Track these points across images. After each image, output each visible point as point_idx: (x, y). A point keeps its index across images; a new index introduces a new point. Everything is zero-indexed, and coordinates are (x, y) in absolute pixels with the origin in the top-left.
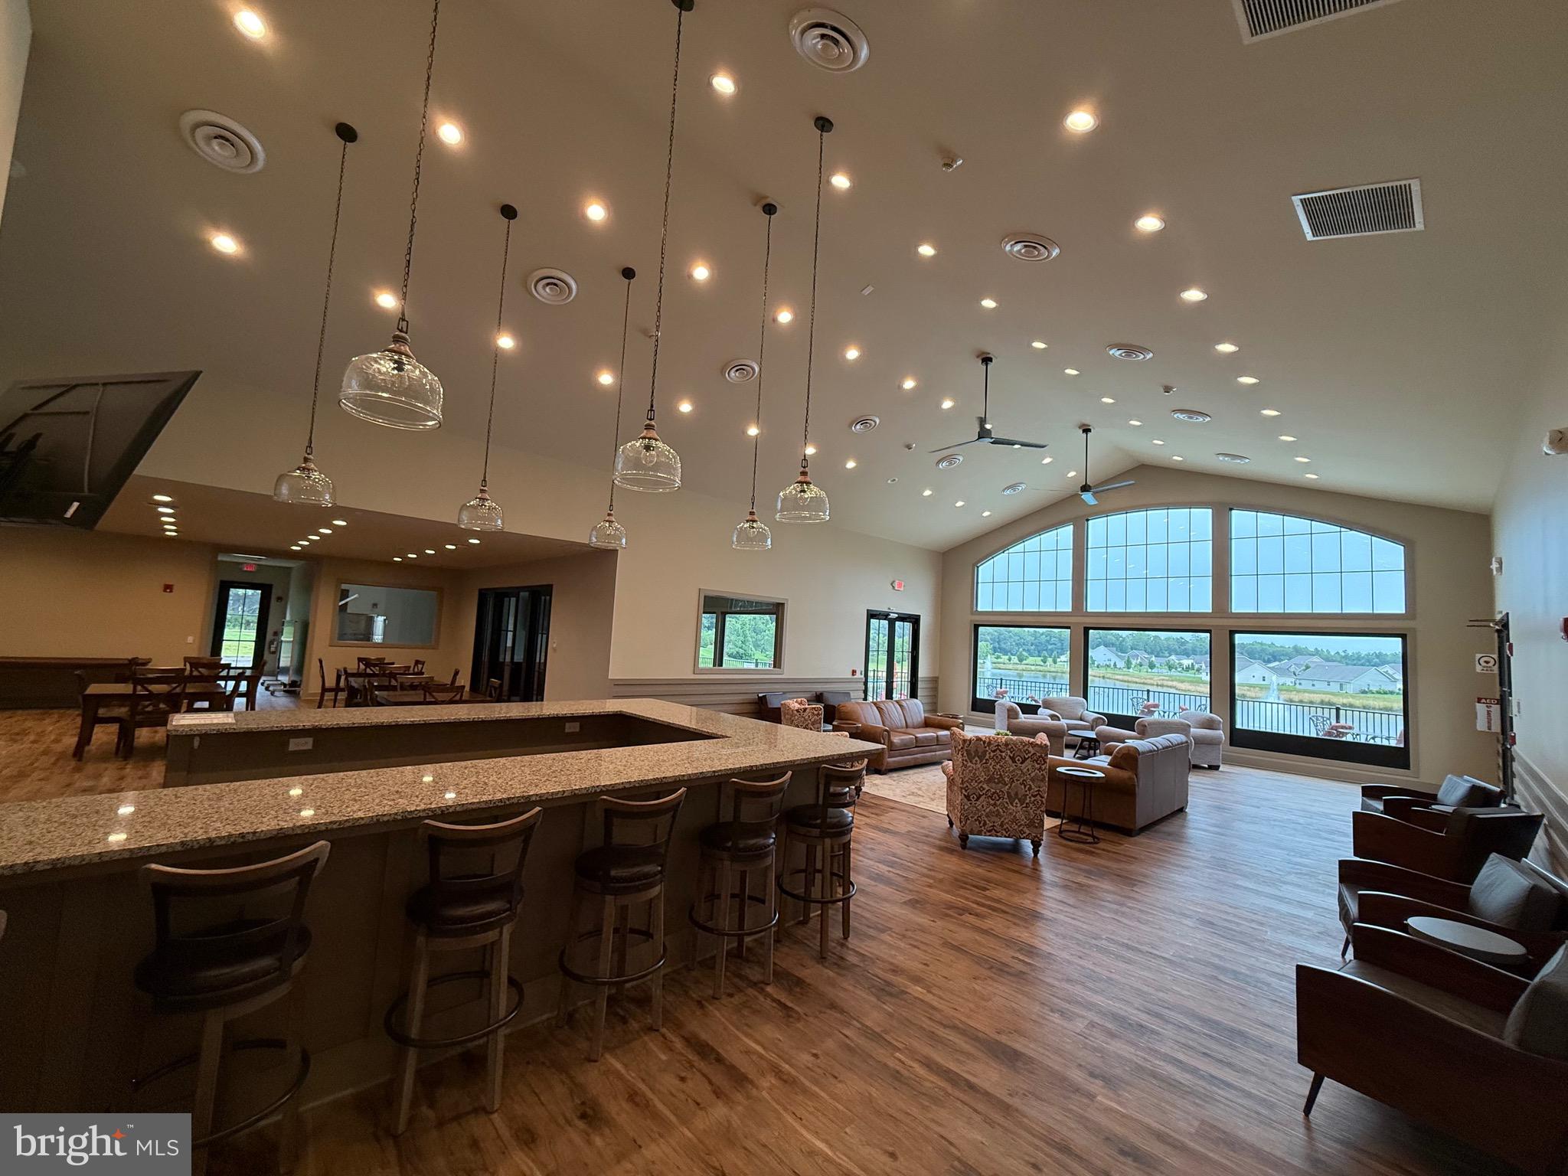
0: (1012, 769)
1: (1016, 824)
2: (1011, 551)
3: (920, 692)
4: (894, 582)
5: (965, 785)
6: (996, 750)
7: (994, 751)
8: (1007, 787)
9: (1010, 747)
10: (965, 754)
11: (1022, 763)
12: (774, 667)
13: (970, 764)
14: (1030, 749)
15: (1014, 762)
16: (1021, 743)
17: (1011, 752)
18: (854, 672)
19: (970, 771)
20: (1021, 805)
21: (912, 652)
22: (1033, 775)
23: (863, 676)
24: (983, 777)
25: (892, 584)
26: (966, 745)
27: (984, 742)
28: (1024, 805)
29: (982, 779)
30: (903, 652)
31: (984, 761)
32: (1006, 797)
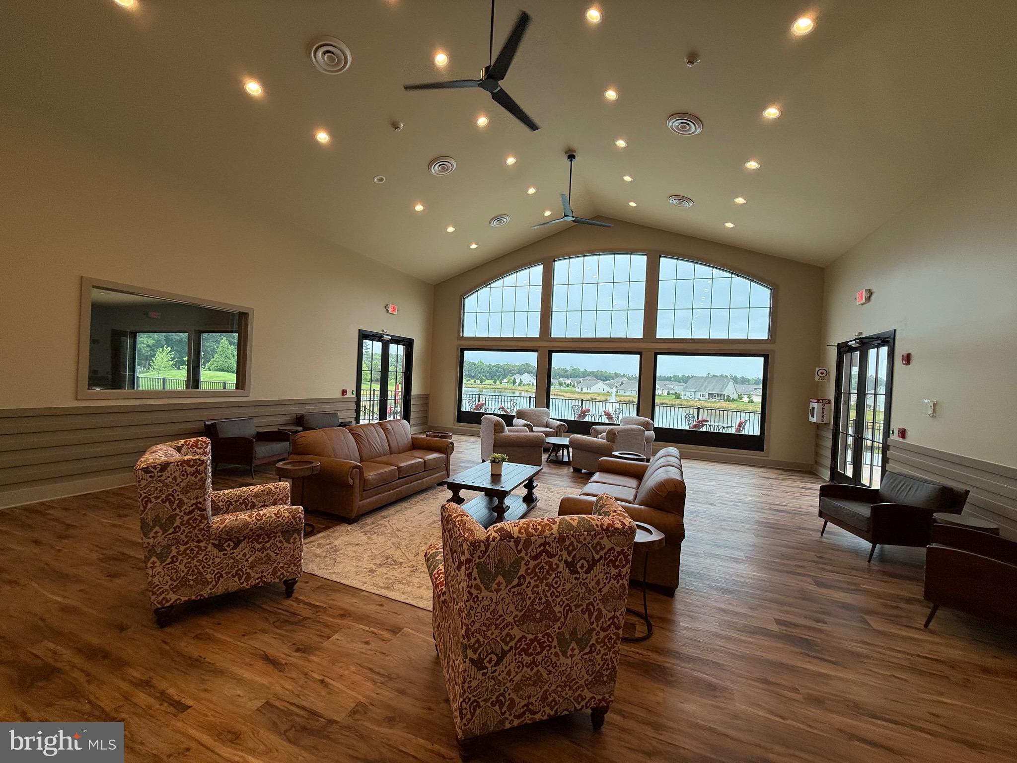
0: (568, 586)
1: (571, 688)
2: (492, 285)
3: (412, 415)
4: (387, 305)
5: (473, 640)
6: (540, 554)
7: (535, 558)
8: (558, 624)
9: (567, 543)
10: (475, 574)
11: (587, 572)
12: (237, 388)
13: (485, 593)
14: (605, 542)
15: (574, 571)
16: (588, 531)
17: (569, 554)
18: (344, 392)
19: (485, 609)
20: (581, 650)
21: (406, 373)
22: (605, 590)
23: (354, 396)
24: (511, 612)
25: (386, 307)
26: (478, 553)
27: (517, 541)
28: (587, 650)
29: (511, 619)
30: (396, 372)
31: (516, 581)
32: (555, 643)
